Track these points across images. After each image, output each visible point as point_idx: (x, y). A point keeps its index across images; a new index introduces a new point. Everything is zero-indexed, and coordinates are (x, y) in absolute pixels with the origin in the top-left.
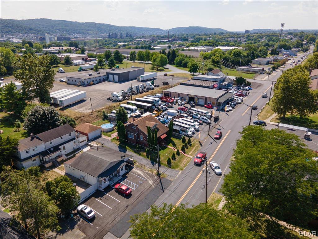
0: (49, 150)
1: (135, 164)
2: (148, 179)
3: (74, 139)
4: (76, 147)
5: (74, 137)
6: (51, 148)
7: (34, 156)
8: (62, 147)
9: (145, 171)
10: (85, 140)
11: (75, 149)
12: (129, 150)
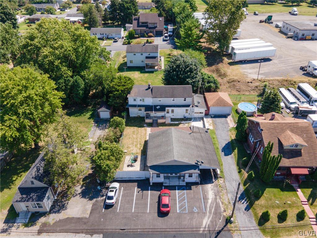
0: (156, 106)
1: (219, 179)
2: (208, 214)
3: (188, 106)
4: (187, 115)
5: (190, 104)
6: (157, 106)
7: (139, 106)
8: (170, 109)
9: (218, 200)
10: (202, 113)
11: (185, 117)
12: (235, 155)
